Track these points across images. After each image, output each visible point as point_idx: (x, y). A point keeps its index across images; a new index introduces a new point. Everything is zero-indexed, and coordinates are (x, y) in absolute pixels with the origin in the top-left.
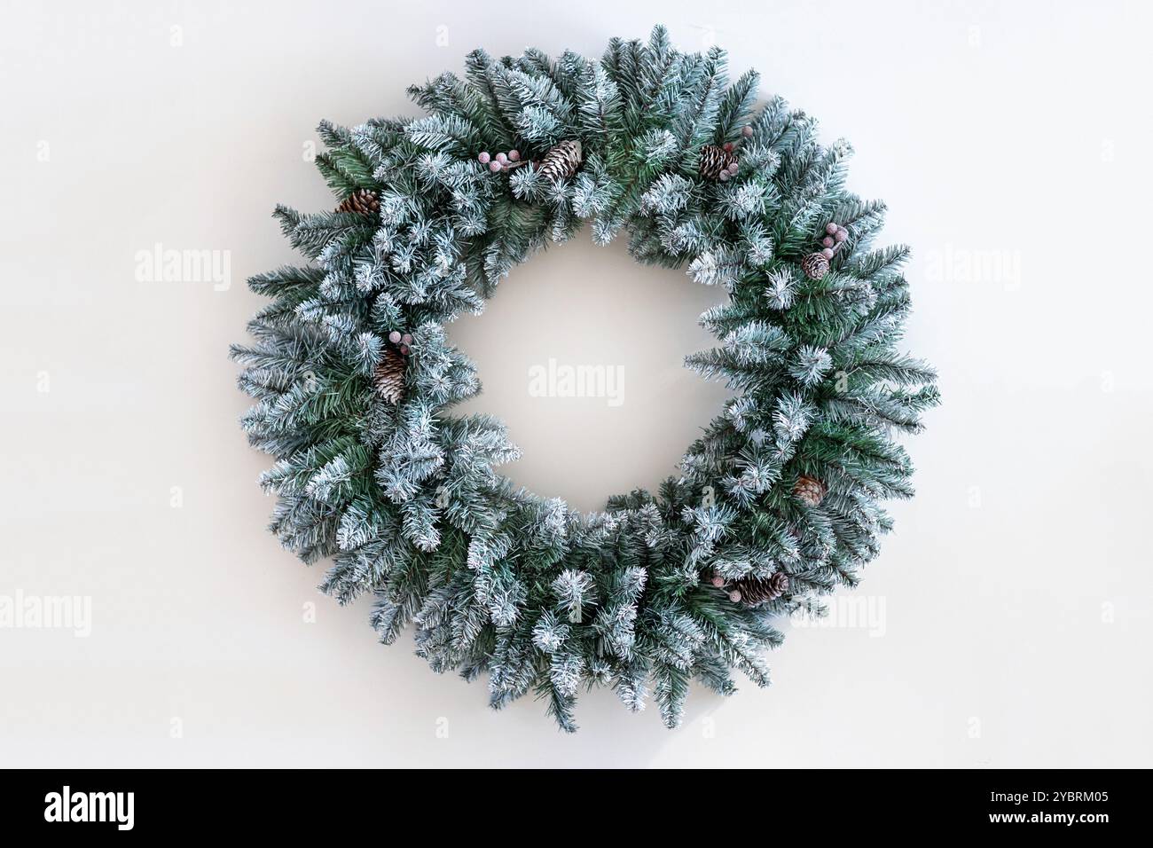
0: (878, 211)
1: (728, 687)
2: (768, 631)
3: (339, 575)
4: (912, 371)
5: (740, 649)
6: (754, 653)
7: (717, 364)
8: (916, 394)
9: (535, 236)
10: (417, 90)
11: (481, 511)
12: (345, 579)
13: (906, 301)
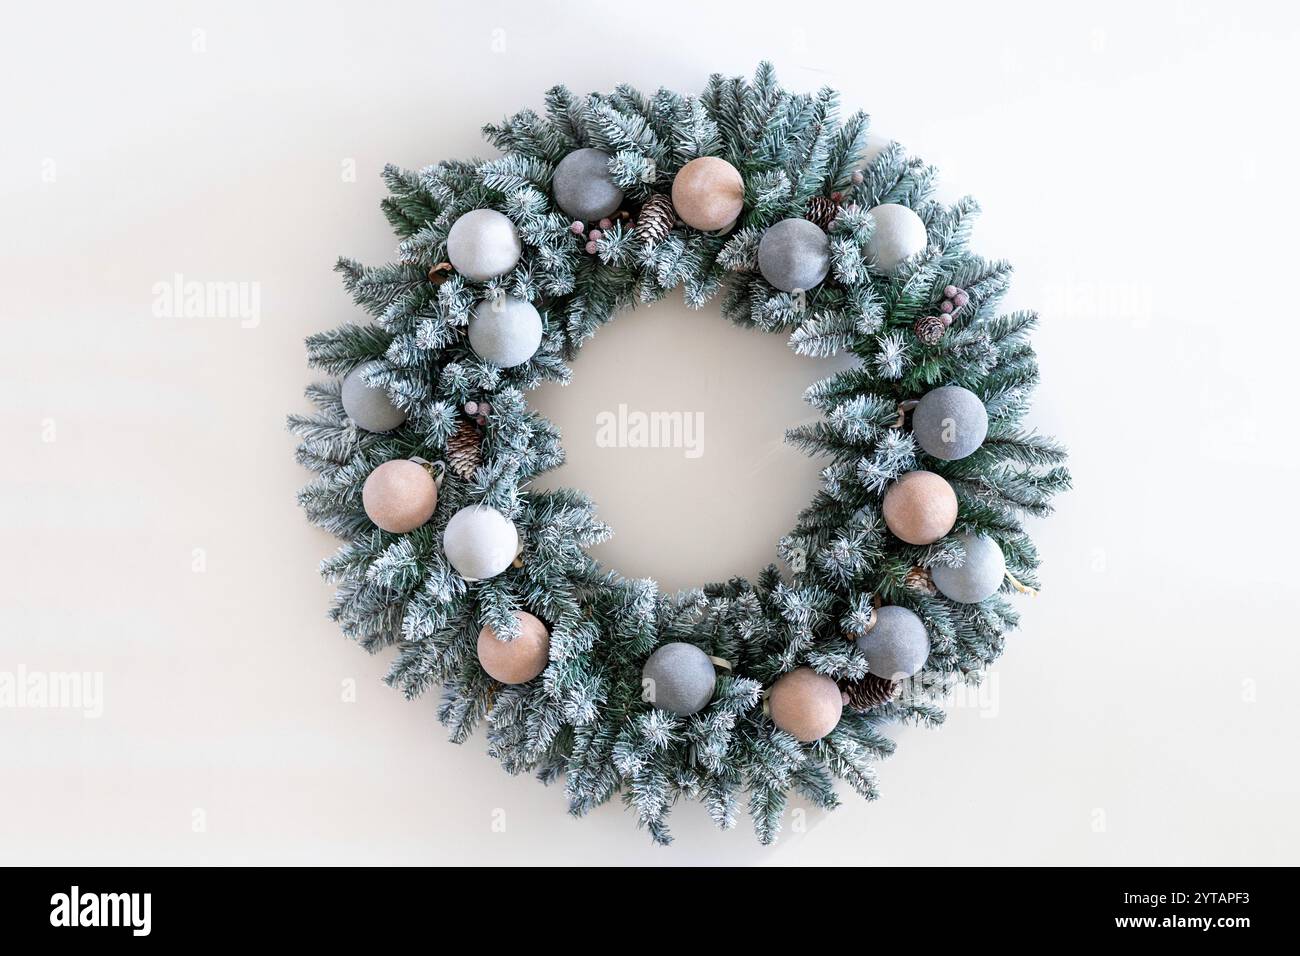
0: (1003, 272)
1: (830, 801)
2: (879, 739)
3: (406, 665)
4: (1039, 450)
5: (848, 758)
6: (863, 763)
7: (822, 440)
8: (1043, 476)
9: (622, 292)
10: (493, 129)
11: (565, 598)
12: (412, 670)
13: (1033, 373)
